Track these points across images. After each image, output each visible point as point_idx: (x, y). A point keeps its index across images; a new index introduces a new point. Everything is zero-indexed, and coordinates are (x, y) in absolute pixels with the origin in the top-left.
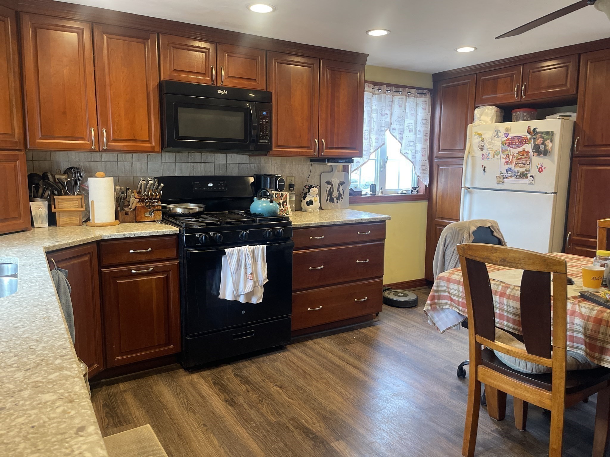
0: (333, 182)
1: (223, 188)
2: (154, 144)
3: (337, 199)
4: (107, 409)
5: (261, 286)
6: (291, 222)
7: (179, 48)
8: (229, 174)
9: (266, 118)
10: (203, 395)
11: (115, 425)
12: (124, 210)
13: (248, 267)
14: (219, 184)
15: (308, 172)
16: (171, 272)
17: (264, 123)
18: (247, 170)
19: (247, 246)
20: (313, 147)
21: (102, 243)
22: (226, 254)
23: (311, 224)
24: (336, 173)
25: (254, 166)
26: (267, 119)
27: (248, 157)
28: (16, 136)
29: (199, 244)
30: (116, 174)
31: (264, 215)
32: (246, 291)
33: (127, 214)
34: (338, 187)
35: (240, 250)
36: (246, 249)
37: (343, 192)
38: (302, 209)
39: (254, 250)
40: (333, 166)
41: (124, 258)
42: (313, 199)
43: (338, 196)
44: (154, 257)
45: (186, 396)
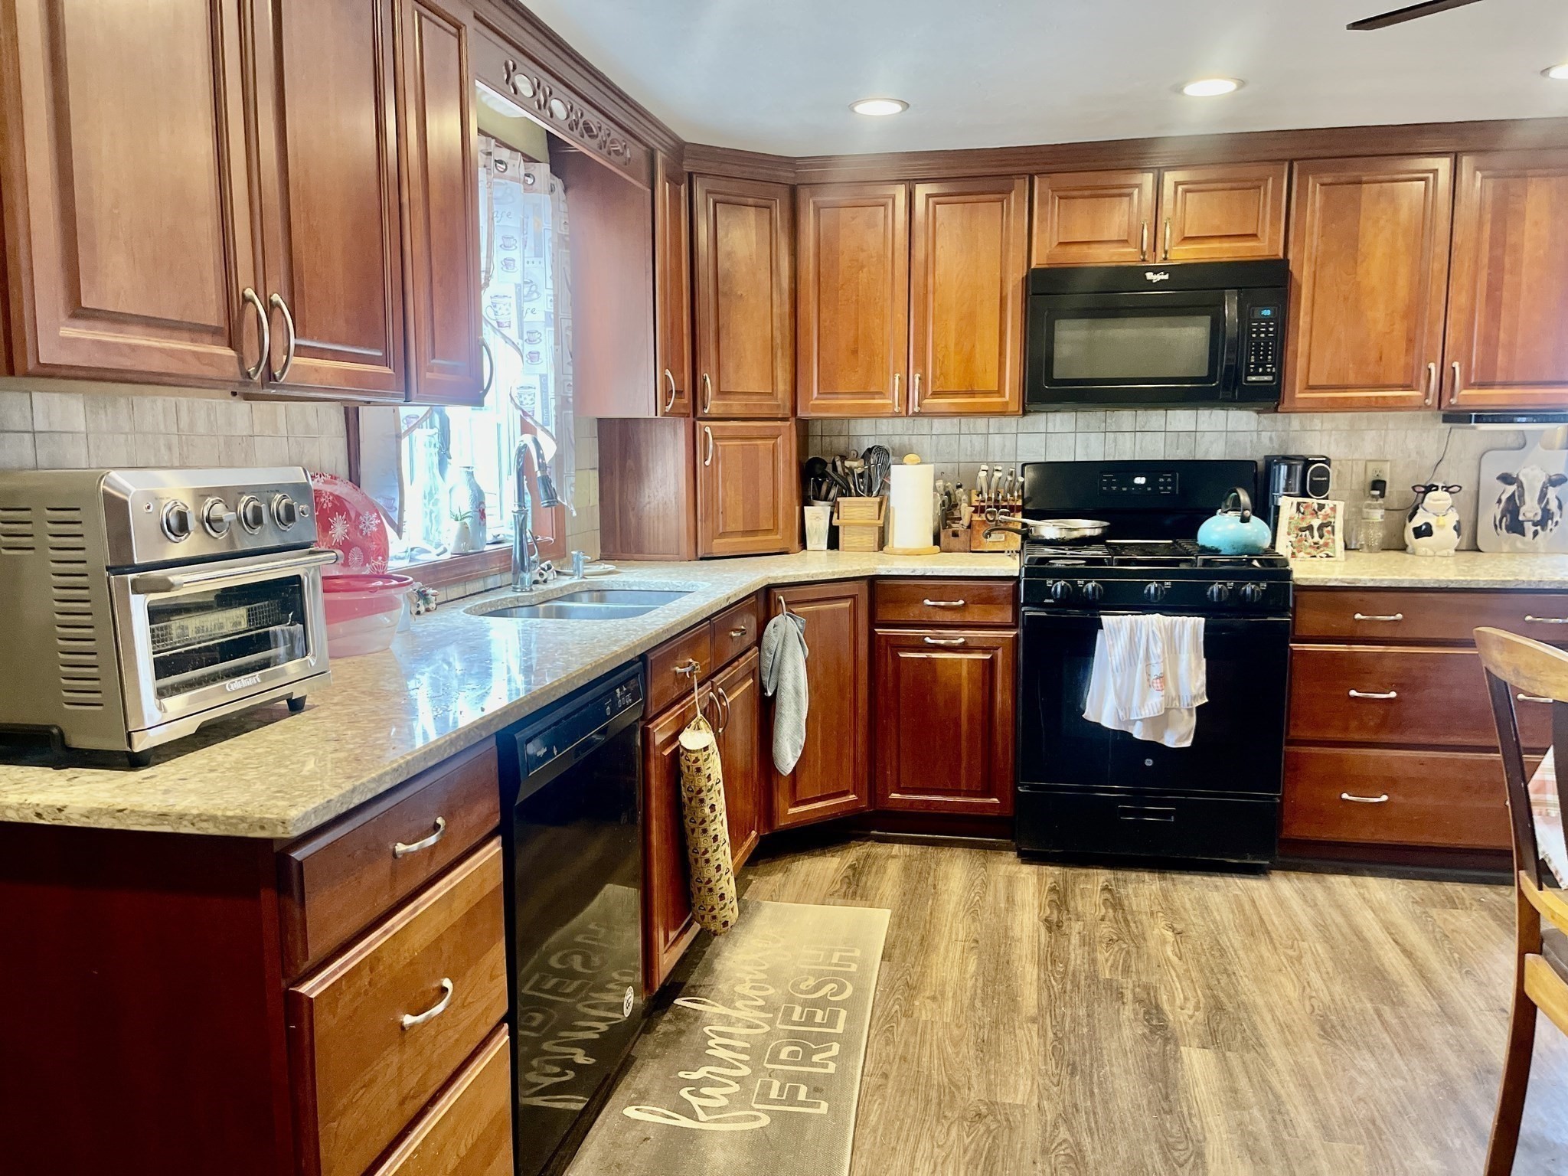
0: (1525, 475)
1: (1169, 488)
2: (1007, 398)
3: (1535, 524)
4: (850, 873)
5: (1190, 710)
6: (1290, 572)
7: (1074, 198)
8: (1199, 457)
9: (1268, 323)
10: (1013, 900)
11: (845, 896)
12: (950, 527)
13: (1153, 661)
14: (1161, 480)
15: (1438, 448)
16: (1000, 652)
17: (1263, 335)
18: (1248, 445)
19: (1157, 615)
20: (1423, 382)
21: (878, 582)
22: (1102, 628)
23: (1360, 580)
24: (1537, 451)
25: (1271, 439)
26: (1271, 326)
27: (1253, 415)
28: (780, 396)
29: (1052, 601)
30: (956, 459)
31: (1220, 551)
32: (1143, 713)
33: (955, 534)
34: (1542, 491)
35: (1136, 622)
36: (1155, 622)
37: (1560, 507)
38: (1407, 546)
39: (1173, 626)
40: (1526, 434)
41: (913, 613)
42: (1433, 521)
43: (1539, 518)
44: (969, 618)
45: (985, 893)
